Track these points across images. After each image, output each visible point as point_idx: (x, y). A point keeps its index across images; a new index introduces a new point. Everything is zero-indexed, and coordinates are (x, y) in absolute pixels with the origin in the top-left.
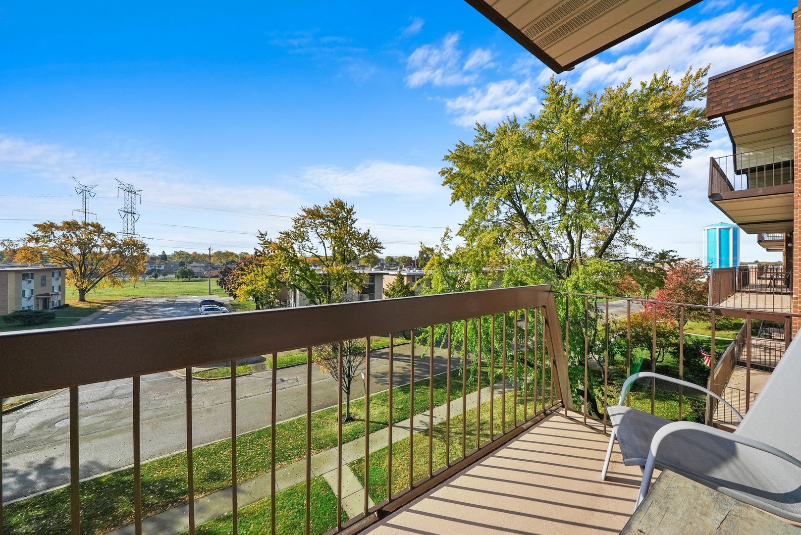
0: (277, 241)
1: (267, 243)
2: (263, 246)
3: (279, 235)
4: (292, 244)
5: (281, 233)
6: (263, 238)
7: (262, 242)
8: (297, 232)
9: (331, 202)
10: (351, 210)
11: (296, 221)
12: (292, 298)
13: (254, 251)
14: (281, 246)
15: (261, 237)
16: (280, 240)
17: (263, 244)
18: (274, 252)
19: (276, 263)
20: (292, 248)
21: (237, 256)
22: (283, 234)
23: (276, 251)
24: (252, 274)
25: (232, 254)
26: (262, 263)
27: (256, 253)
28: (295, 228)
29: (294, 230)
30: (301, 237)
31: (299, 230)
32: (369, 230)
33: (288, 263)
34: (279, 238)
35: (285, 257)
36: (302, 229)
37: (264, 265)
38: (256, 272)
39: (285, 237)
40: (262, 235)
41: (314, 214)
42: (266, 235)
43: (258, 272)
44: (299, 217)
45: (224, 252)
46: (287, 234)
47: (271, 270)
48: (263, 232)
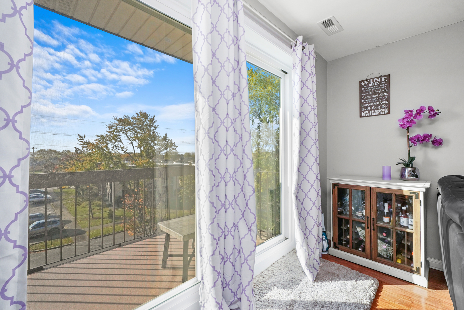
0: (95, 142)
1: (86, 144)
2: (83, 146)
3: (96, 138)
4: (108, 144)
5: (97, 136)
6: (82, 139)
7: (81, 143)
8: (111, 135)
9: (137, 114)
10: (153, 119)
11: (110, 127)
12: (108, 185)
13: (75, 150)
14: (97, 146)
15: (81, 139)
16: (97, 142)
17: (82, 145)
18: (92, 150)
19: (94, 159)
20: (107, 147)
21: (59, 153)
22: (99, 137)
23: (94, 150)
24: (73, 167)
25: (55, 152)
26: (82, 159)
27: (76, 151)
28: (110, 132)
29: (109, 134)
30: (115, 139)
31: (112, 134)
32: (166, 134)
33: (104, 159)
34: (96, 140)
35: (101, 154)
36: (115, 133)
37: (83, 160)
38: (77, 165)
39: (101, 139)
40: (82, 138)
41: (124, 121)
42: (84, 138)
43: (79, 165)
44: (112, 124)
45: (47, 150)
46: (102, 137)
47: (90, 164)
48: (82, 135)
